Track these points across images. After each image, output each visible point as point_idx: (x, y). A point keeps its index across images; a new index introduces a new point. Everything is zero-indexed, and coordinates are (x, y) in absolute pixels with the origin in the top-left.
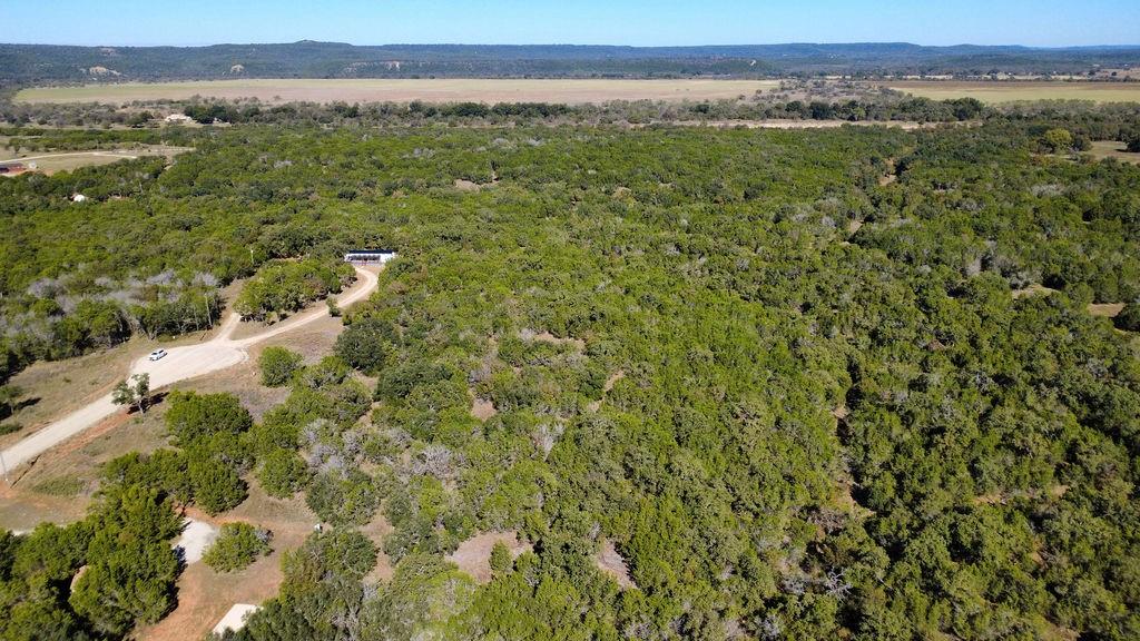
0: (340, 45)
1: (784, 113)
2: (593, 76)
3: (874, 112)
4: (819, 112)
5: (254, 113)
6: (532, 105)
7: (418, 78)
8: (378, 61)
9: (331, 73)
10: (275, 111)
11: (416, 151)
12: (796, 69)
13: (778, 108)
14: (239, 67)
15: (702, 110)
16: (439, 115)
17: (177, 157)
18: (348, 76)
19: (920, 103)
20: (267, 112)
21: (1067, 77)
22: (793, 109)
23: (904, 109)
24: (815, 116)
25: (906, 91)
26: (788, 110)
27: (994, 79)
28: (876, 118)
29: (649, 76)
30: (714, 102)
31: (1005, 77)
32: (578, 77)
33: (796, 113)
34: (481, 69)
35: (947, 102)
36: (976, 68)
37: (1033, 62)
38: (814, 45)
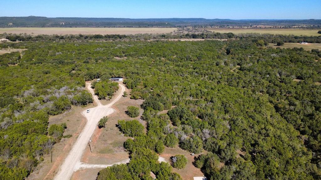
0: (43, 17)
1: (185, 37)
2: (124, 27)
3: (208, 36)
4: (194, 36)
5: (30, 38)
6: (116, 35)
7: (71, 27)
8: (57, 22)
9: (43, 26)
10: (37, 37)
11: (98, 49)
12: (179, 25)
13: (183, 35)
14: (11, 24)
15: (163, 36)
16: (89, 38)
17: (23, 52)
18: (49, 27)
19: (218, 34)
20: (34, 38)
21: (247, 27)
22: (187, 36)
23: (216, 36)
24: (193, 38)
25: (212, 31)
26: (186, 36)
27: (229, 28)
28: (209, 38)
29: (140, 27)
30: (165, 34)
31: (231, 27)
32: (120, 27)
33: (188, 37)
34: (89, 25)
35: (225, 34)
36: (223, 25)
37: (236, 23)
38: (179, 18)
